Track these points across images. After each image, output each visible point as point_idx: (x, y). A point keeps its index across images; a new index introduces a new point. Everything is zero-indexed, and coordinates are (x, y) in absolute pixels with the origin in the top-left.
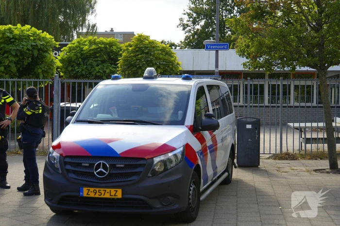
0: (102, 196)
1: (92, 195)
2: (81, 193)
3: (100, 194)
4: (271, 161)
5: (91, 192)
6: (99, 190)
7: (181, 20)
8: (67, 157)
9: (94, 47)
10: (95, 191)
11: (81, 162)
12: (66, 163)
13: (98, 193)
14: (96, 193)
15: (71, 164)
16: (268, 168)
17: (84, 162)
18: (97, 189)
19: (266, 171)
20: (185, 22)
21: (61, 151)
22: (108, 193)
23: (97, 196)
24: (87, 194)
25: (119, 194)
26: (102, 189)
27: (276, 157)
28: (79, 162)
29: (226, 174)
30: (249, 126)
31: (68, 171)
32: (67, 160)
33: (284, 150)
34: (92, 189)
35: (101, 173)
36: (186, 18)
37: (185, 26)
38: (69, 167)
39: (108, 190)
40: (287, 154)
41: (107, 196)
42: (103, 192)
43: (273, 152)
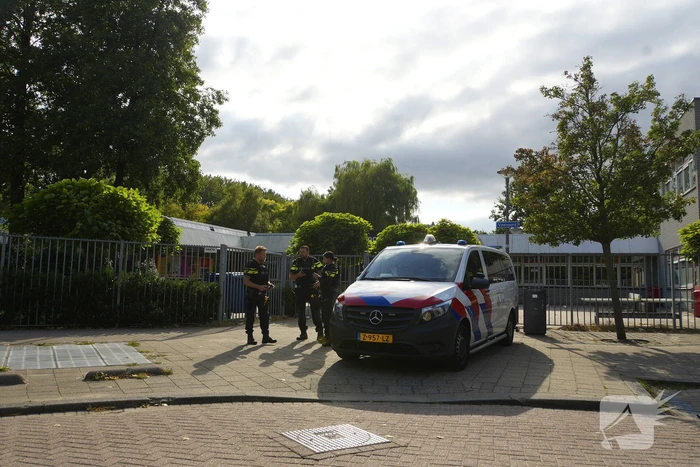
0: (376, 341)
1: (368, 340)
2: (359, 338)
3: (374, 339)
4: (561, 331)
5: (367, 337)
6: (373, 336)
7: (493, 212)
9: (405, 231)
12: (347, 312)
14: (371, 338)
15: (352, 313)
16: (555, 336)
17: (362, 311)
19: (552, 339)
20: (497, 214)
21: (344, 302)
22: (381, 338)
23: (372, 340)
24: (364, 339)
25: (390, 340)
26: (376, 335)
27: (566, 328)
28: (359, 311)
29: (505, 335)
30: (535, 296)
31: (349, 319)
32: (349, 309)
33: (575, 322)
34: (367, 335)
35: (375, 321)
36: (497, 210)
37: (496, 217)
38: (350, 316)
39: (381, 336)
40: (578, 325)
41: (380, 340)
42: (377, 338)
43: (564, 323)
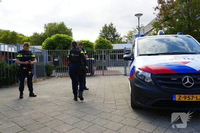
0: (191, 100)
2: (174, 99)
3: (189, 99)
5: (182, 97)
6: (188, 96)
8: (157, 74)
10: (185, 97)
11: (170, 77)
12: (158, 79)
13: (187, 98)
14: (186, 98)
15: (162, 79)
17: (173, 77)
18: (187, 96)
22: (195, 97)
23: (187, 100)
24: (179, 99)
26: (191, 95)
28: (169, 77)
31: (160, 84)
32: (158, 76)
34: (183, 96)
38: (160, 81)
39: (195, 96)
41: (194, 100)
42: (191, 98)
